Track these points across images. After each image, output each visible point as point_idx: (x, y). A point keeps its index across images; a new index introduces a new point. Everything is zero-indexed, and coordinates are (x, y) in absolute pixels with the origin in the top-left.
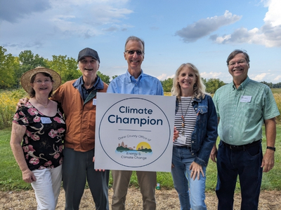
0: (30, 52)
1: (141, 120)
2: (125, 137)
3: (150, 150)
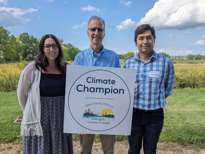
0: (27, 34)
1: (106, 89)
2: (91, 104)
3: (113, 116)
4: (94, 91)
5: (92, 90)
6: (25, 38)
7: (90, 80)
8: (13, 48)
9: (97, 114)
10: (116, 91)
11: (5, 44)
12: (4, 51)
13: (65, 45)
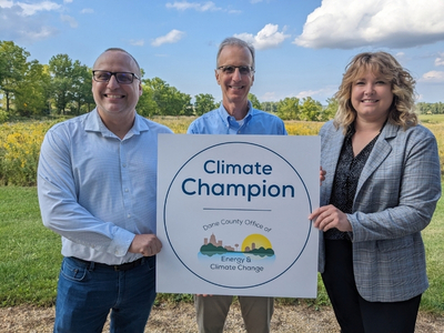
0: (66, 56)
1: (250, 187)
2: (217, 224)
3: (270, 252)
4: (222, 193)
5: (218, 190)
6: (63, 66)
7: (211, 167)
8: (36, 87)
9: (233, 246)
10: (274, 191)
11: (18, 78)
12: (17, 93)
13: (148, 81)
